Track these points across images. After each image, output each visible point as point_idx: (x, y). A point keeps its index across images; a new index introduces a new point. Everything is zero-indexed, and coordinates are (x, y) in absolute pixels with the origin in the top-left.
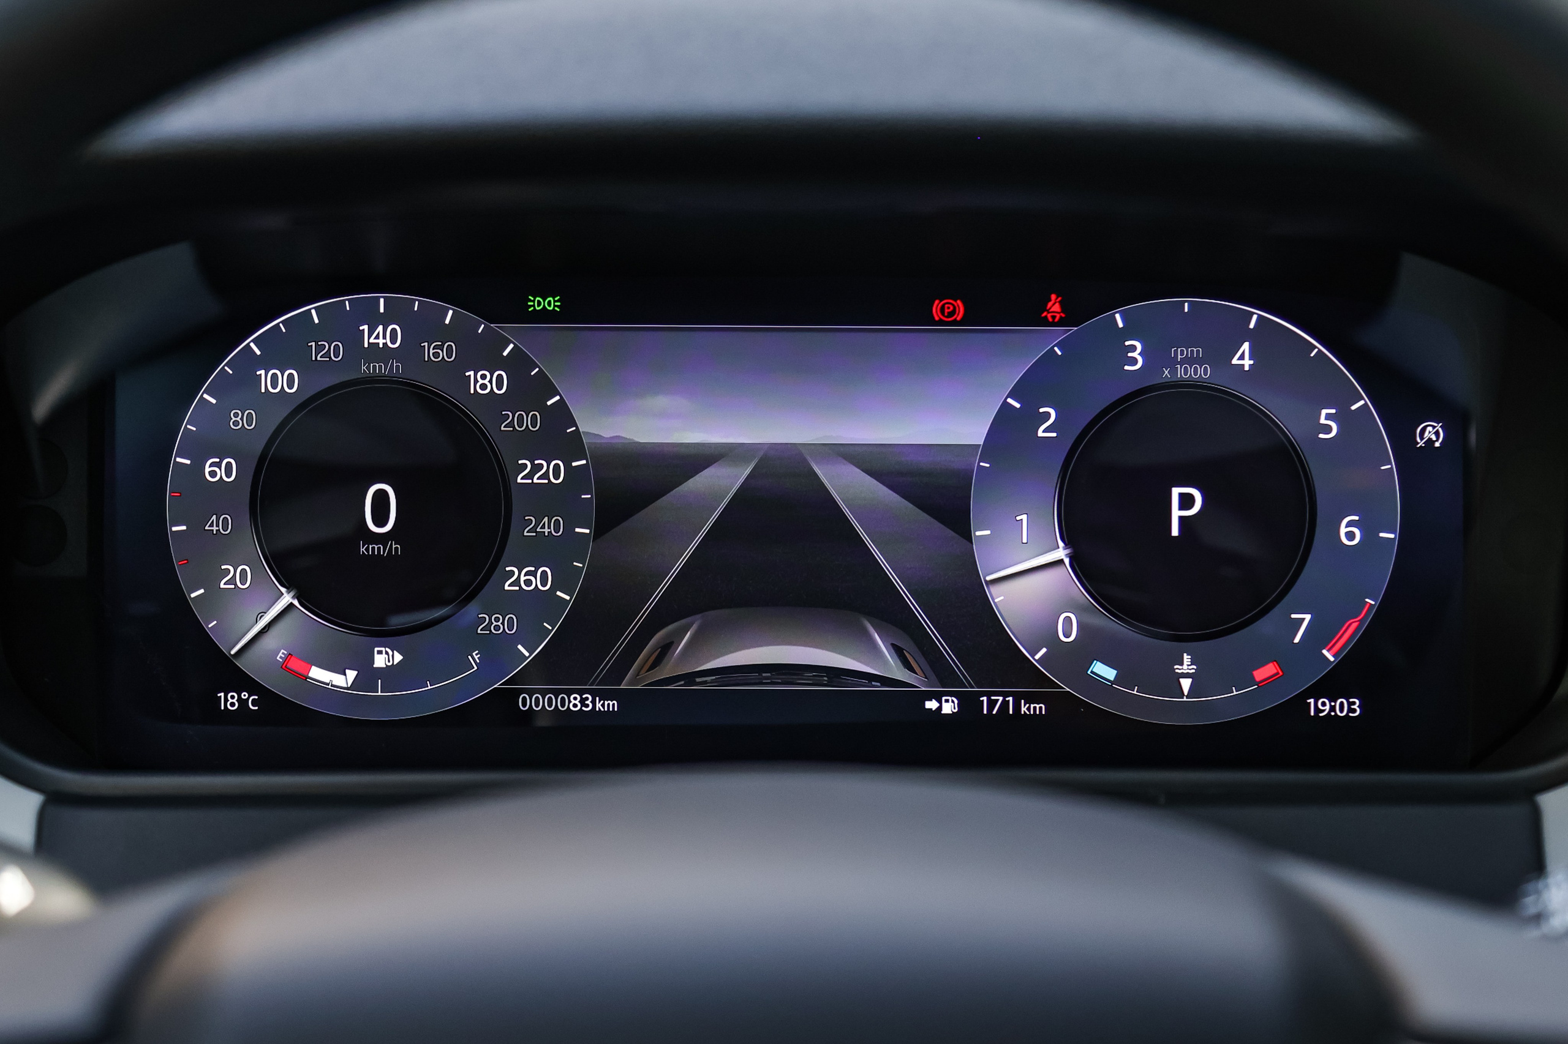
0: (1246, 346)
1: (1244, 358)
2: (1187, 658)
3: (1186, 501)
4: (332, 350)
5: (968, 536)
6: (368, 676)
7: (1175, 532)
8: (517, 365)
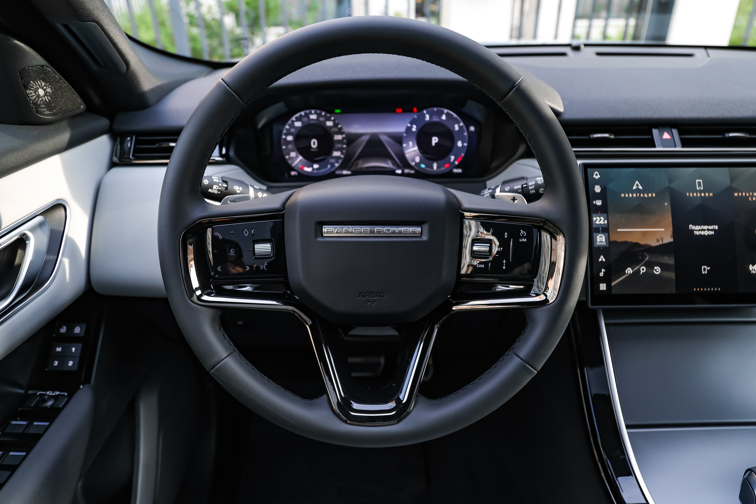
0: (444, 115)
2: (435, 164)
3: (435, 140)
4: (305, 119)
5: (402, 146)
6: (313, 169)
7: (433, 145)
8: (334, 121)
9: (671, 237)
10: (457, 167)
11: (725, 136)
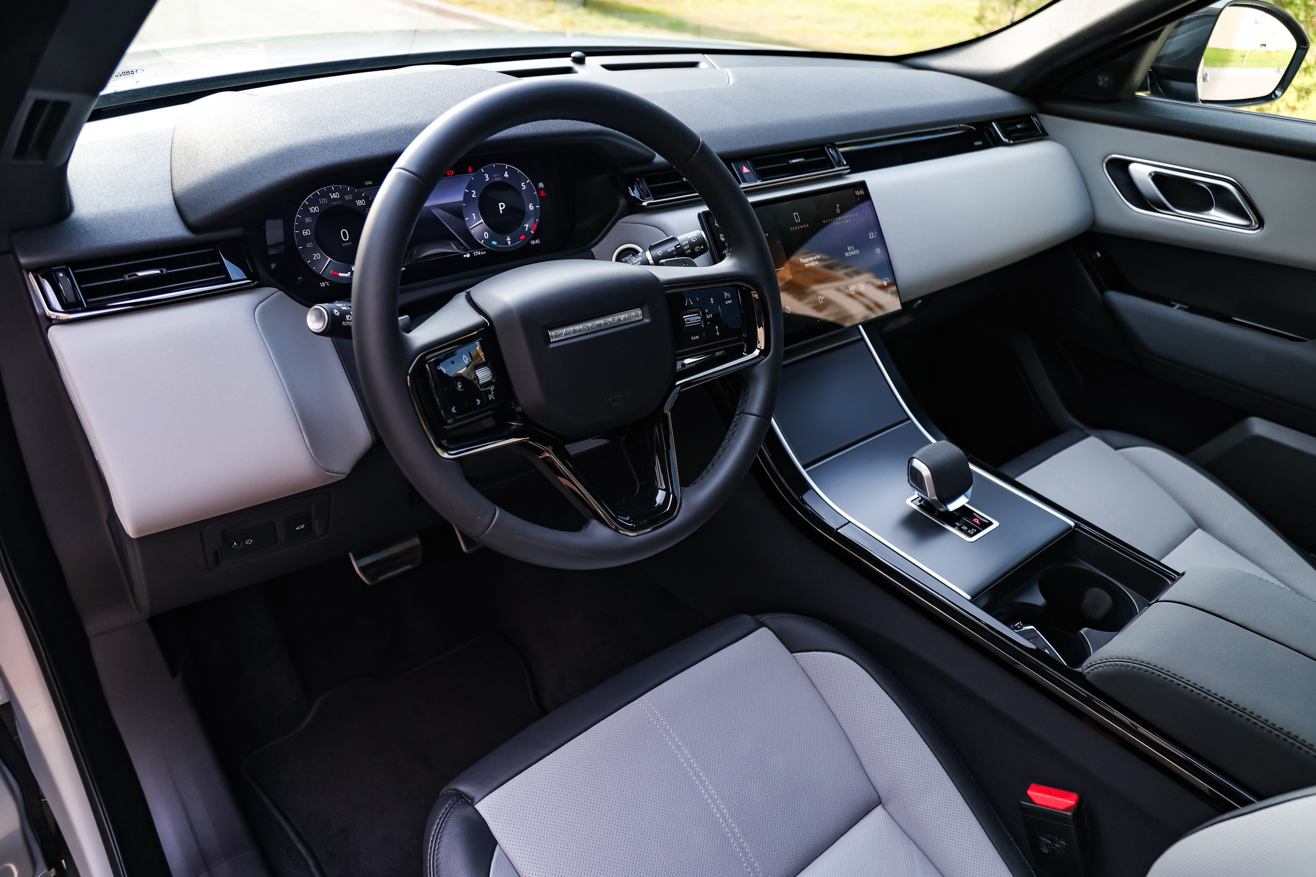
0: (506, 172)
1: (506, 175)
2: (508, 237)
3: (502, 206)
4: (324, 201)
5: (464, 220)
7: (501, 213)
8: (366, 198)
9: (791, 274)
10: (534, 238)
11: (789, 163)
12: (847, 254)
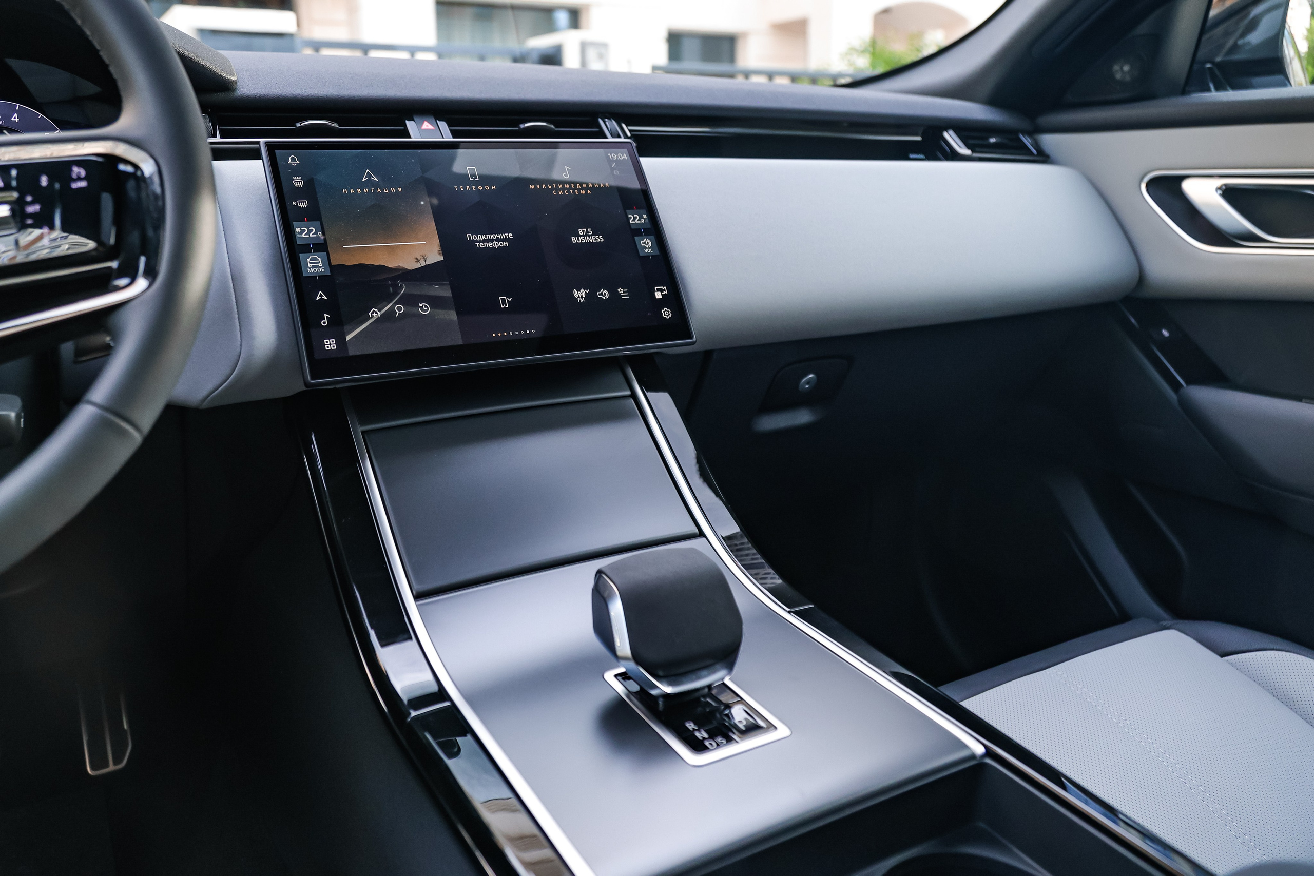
1: (15, 118)
9: (440, 254)
12: (574, 240)
